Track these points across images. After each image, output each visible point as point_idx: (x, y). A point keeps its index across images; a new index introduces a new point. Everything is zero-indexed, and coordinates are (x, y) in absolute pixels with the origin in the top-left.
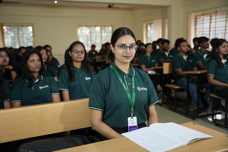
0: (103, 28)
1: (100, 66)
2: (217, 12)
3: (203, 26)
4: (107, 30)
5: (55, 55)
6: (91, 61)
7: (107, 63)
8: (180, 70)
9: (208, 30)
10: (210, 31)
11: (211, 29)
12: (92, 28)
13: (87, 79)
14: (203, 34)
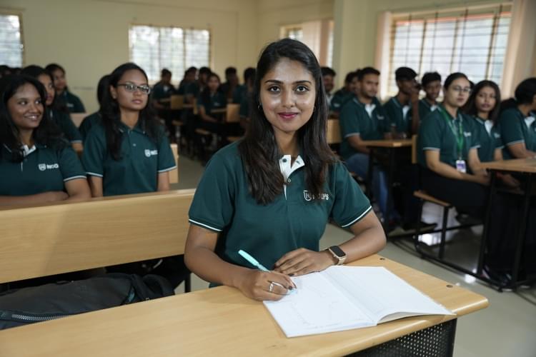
0: (188, 31)
1: (178, 119)
2: (439, 16)
3: (408, 43)
4: (199, 37)
5: (76, 88)
6: (161, 106)
7: (196, 112)
8: (357, 135)
9: (419, 52)
10: (421, 56)
11: (425, 52)
12: (163, 30)
13: (148, 153)
14: (406, 62)
